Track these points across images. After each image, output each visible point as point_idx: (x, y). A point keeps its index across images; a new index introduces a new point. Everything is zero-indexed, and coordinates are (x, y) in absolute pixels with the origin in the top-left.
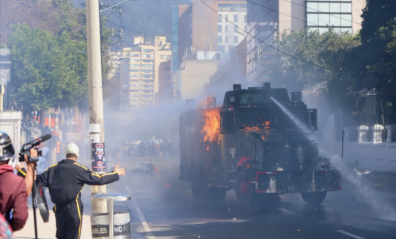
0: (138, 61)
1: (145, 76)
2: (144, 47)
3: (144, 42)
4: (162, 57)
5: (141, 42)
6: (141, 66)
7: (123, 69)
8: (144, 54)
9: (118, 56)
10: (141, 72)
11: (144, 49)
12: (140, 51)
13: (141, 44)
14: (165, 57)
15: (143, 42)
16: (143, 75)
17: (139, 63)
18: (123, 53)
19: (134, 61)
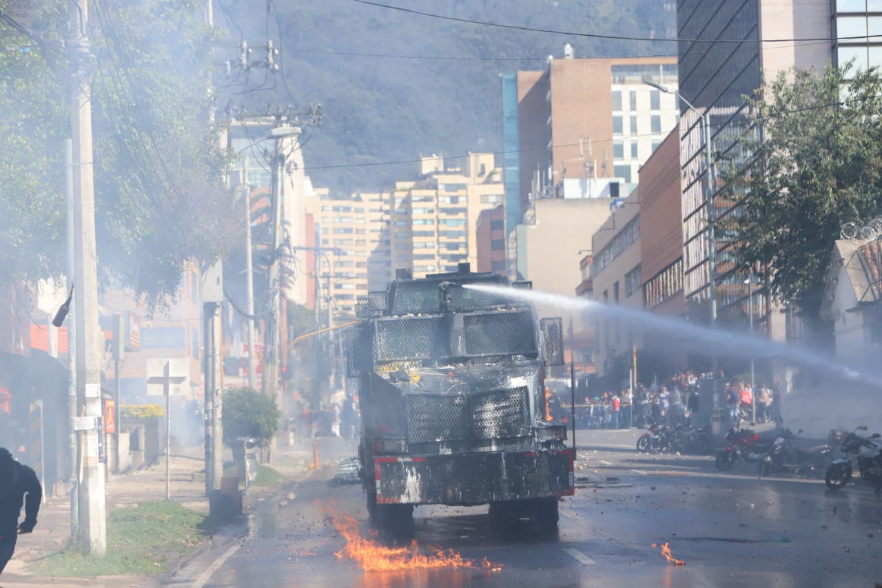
0: (431, 211)
1: (450, 246)
2: (443, 180)
3: (445, 167)
4: (484, 198)
5: (437, 168)
6: (439, 221)
7: (396, 230)
8: (443, 196)
9: (386, 202)
10: (439, 236)
11: (443, 184)
12: (435, 188)
13: (437, 173)
14: (493, 199)
15: (441, 169)
16: (444, 243)
17: (433, 216)
18: (397, 194)
19: (421, 211)
